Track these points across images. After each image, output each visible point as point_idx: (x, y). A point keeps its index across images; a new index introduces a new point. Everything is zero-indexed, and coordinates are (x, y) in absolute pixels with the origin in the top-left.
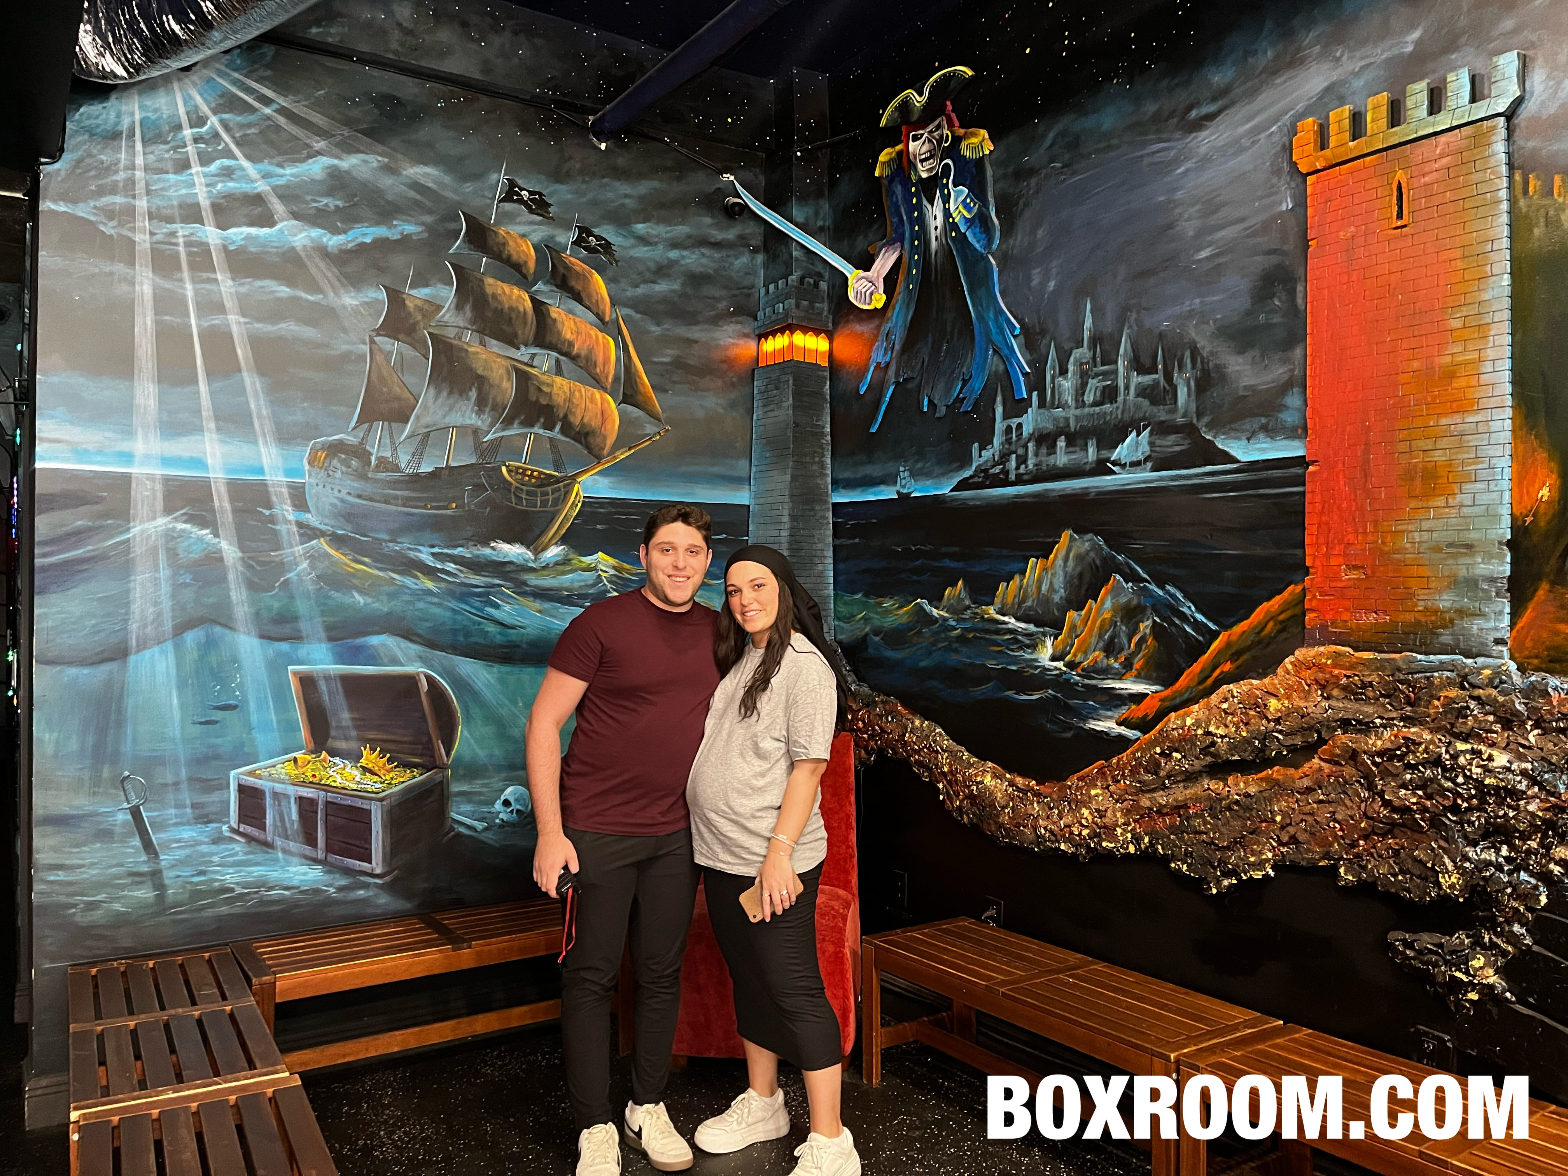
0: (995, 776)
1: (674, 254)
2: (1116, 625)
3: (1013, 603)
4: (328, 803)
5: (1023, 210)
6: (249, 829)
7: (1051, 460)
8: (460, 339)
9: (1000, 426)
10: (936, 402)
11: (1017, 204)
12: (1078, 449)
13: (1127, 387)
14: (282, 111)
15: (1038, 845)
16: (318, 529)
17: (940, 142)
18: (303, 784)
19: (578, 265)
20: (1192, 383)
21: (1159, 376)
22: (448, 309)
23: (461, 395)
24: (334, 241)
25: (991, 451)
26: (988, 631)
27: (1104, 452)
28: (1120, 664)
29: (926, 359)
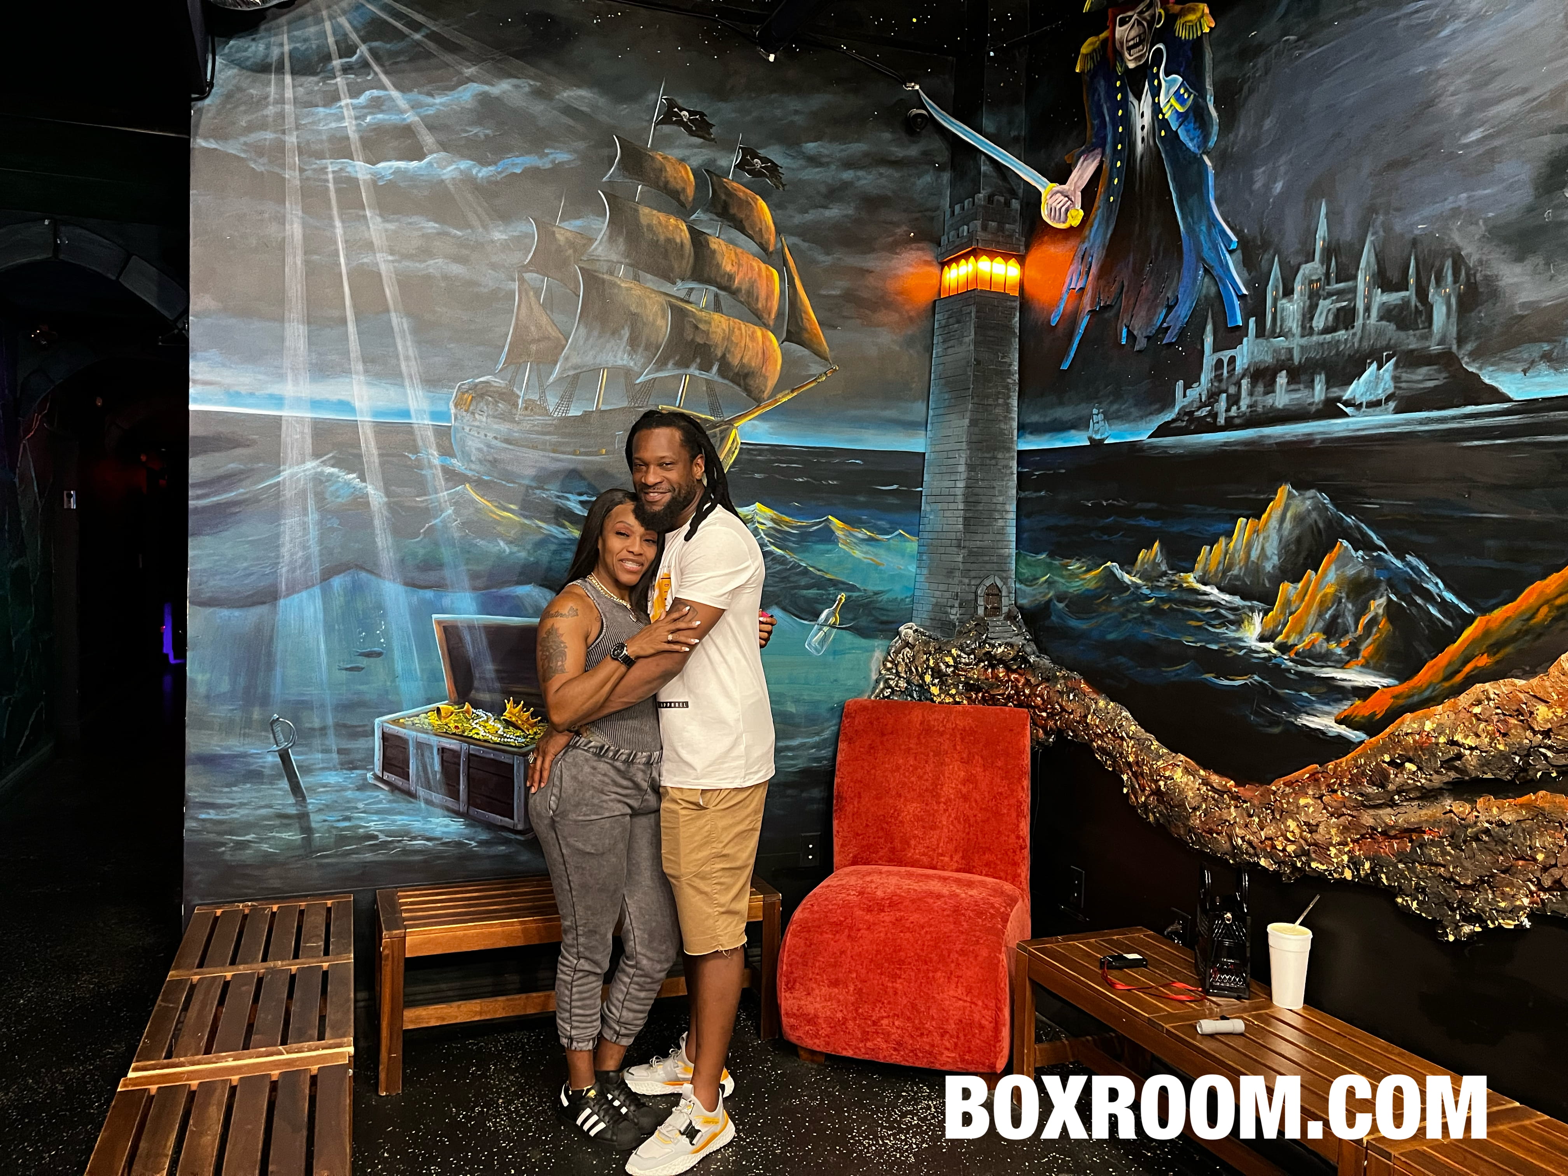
0: (1187, 771)
1: (848, 175)
2: (1340, 602)
3: (1216, 571)
4: (470, 756)
5: (1246, 98)
6: (392, 778)
7: (1269, 400)
8: (612, 274)
9: (1209, 359)
10: (1135, 333)
11: (1241, 90)
12: (1301, 386)
13: (1368, 309)
14: (432, 36)
15: (1234, 856)
16: (464, 475)
17: (1151, 23)
18: (446, 734)
19: (742, 191)
20: (1453, 301)
21: (1410, 294)
22: (601, 242)
23: (613, 333)
24: (483, 173)
25: (1198, 390)
26: (1186, 603)
27: (1335, 389)
28: (1343, 650)
29: (1126, 284)
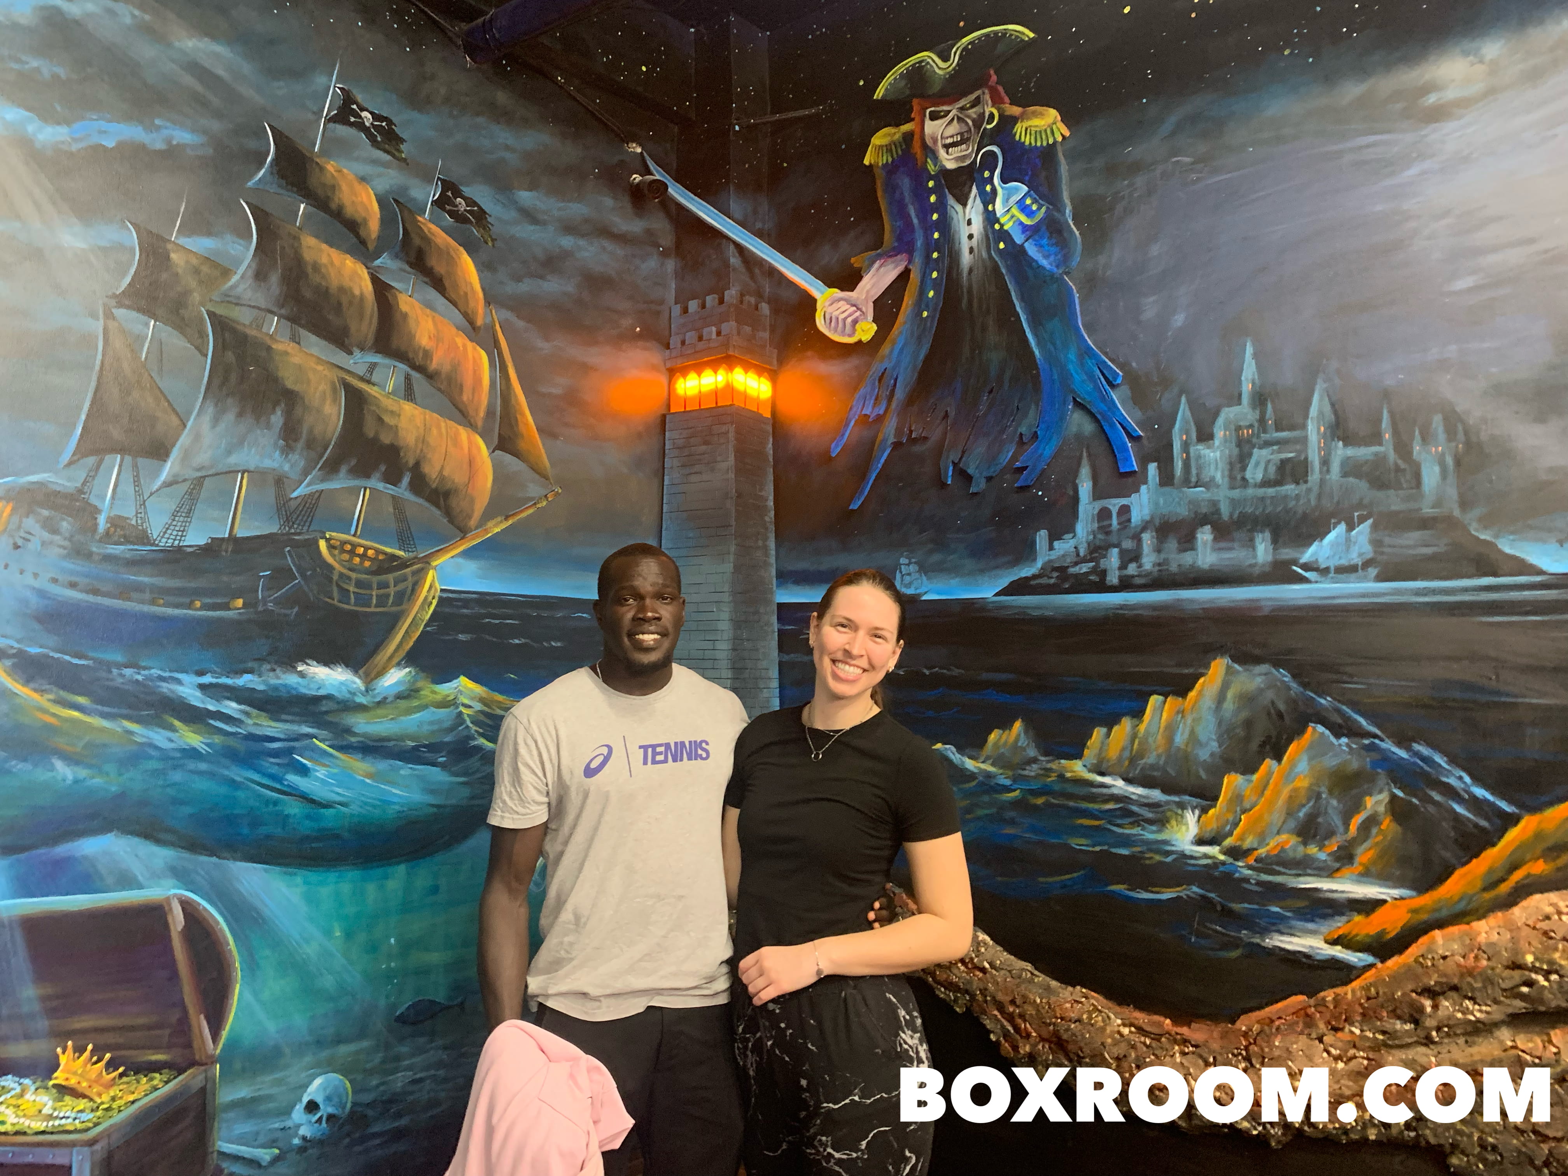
2: (1318, 796)
3: (1120, 759)
7: (1187, 558)
8: (259, 327)
9: (1087, 507)
10: (970, 471)
12: (1236, 545)
13: (1325, 462)
17: (978, 123)
19: (441, 237)
20: (1450, 461)
21: (1387, 448)
22: (242, 277)
23: (258, 419)
25: (1072, 542)
27: (1287, 550)
28: (1329, 855)
29: (952, 413)
